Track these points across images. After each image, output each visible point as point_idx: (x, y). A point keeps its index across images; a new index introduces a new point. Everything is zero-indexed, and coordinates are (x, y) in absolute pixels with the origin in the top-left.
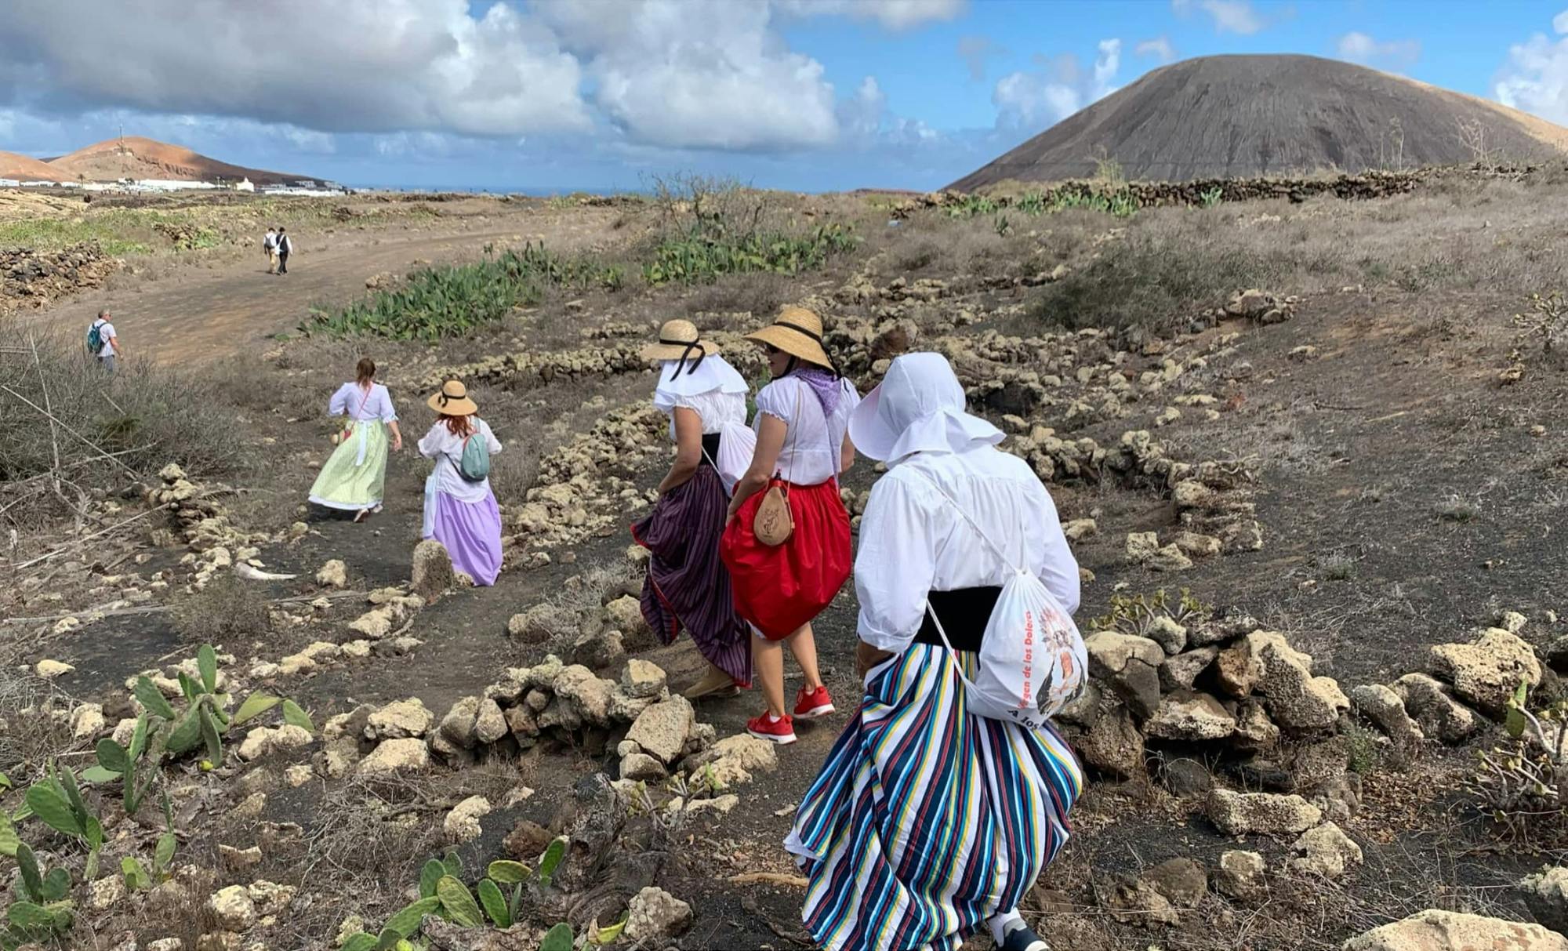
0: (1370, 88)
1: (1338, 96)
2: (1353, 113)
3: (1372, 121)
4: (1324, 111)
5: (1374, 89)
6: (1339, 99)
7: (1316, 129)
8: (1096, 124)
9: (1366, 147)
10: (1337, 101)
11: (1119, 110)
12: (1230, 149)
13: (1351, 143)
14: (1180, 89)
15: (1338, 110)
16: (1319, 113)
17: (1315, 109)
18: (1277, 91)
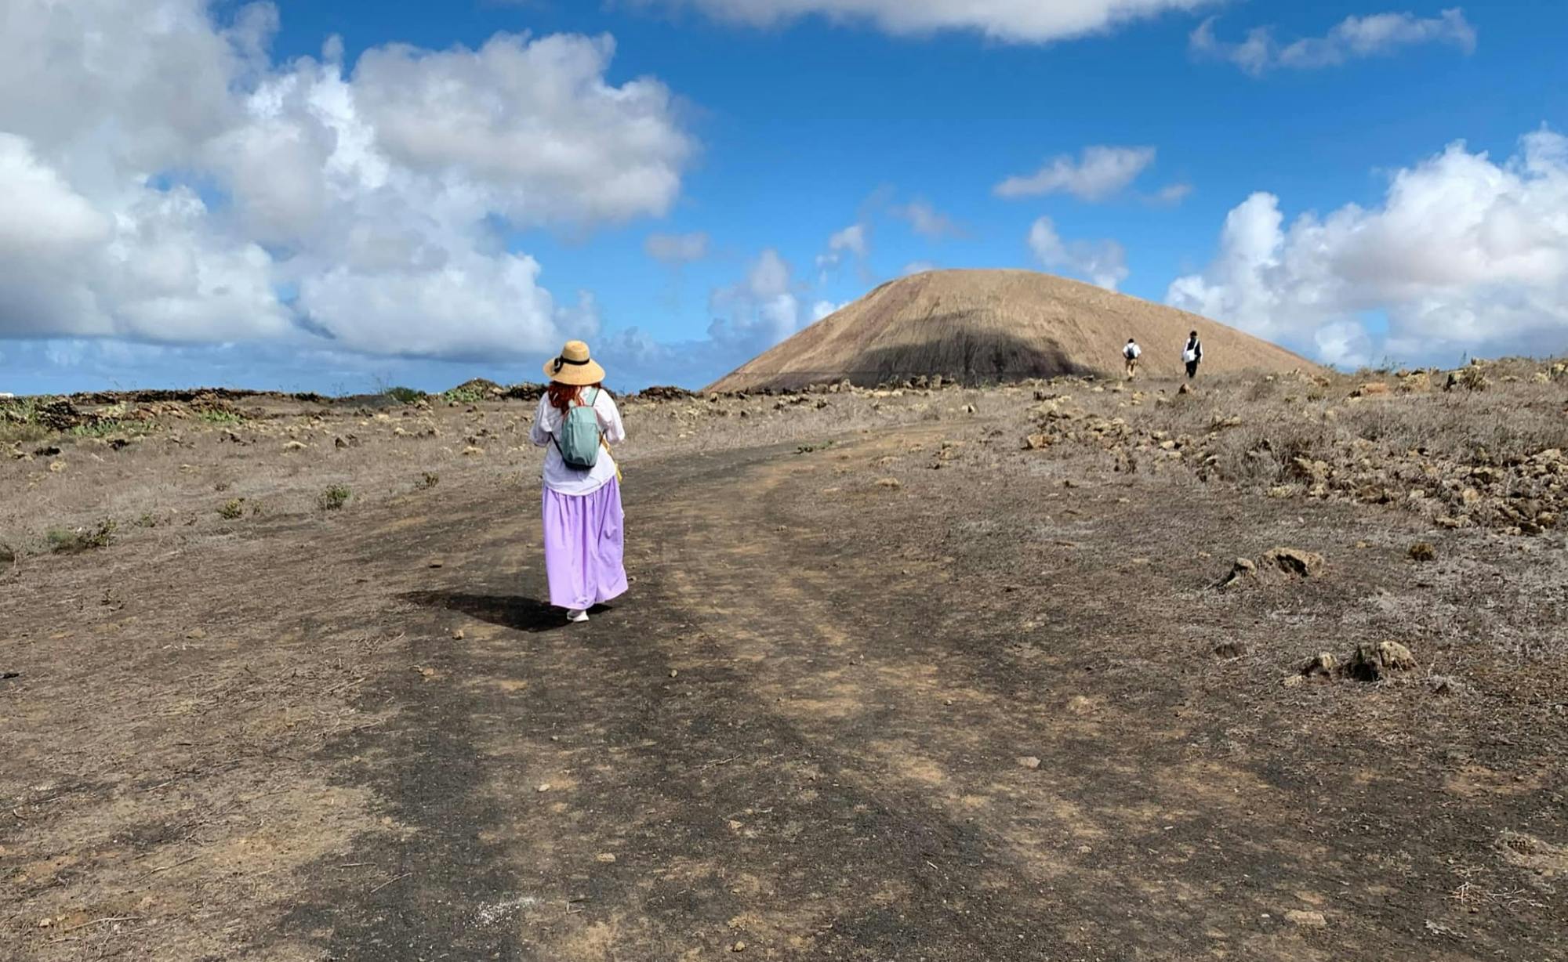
0: (1088, 301)
1: (1060, 309)
2: (1075, 325)
3: (1094, 332)
4: (1049, 322)
5: (1092, 302)
6: (1062, 311)
7: (1044, 339)
8: (835, 334)
9: (1091, 356)
10: (1060, 313)
11: (857, 320)
12: (966, 358)
13: (1077, 352)
14: (913, 302)
15: (1062, 322)
16: (1045, 324)
17: (1041, 321)
18: (1004, 303)
